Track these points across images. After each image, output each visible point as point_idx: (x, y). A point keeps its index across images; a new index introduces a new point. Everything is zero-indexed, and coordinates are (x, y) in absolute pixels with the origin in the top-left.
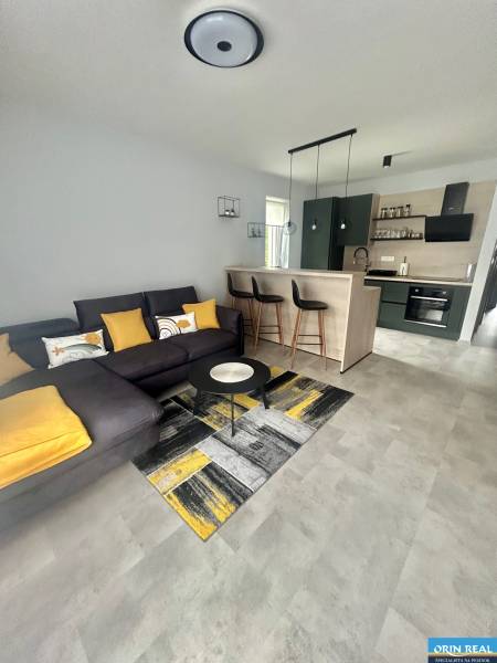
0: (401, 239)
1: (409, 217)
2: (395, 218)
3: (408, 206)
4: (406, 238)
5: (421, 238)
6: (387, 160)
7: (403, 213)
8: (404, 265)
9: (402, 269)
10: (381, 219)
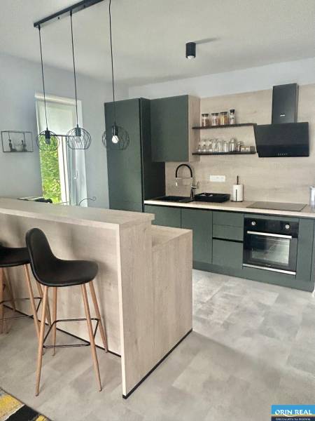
0: (231, 153)
1: (236, 125)
2: (219, 126)
3: (233, 111)
4: (235, 152)
5: (252, 153)
6: (191, 49)
7: (228, 121)
8: (237, 188)
9: (236, 192)
10: (203, 128)
